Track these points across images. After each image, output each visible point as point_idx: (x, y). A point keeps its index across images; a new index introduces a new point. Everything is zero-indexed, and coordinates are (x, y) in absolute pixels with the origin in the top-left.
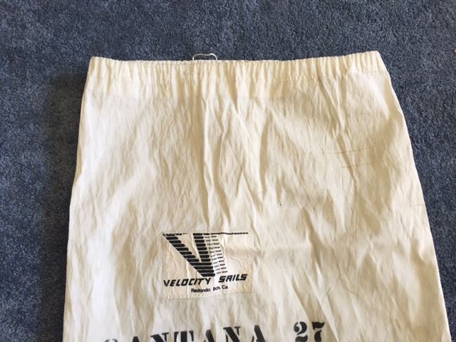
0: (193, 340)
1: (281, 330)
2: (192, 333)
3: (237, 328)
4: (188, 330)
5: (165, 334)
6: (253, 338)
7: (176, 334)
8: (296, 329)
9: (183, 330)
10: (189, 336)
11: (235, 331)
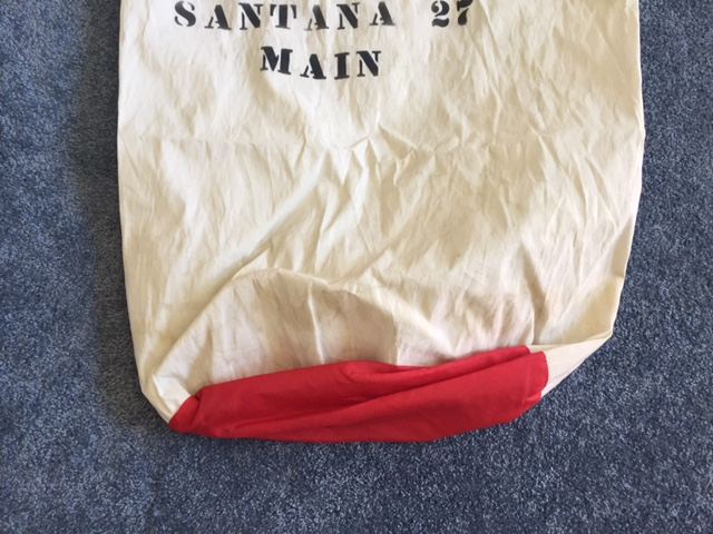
0: (295, 17)
1: (414, 8)
2: (294, 8)
3: (356, 5)
4: (289, 4)
5: (259, 6)
6: (376, 16)
7: (273, 7)
8: (435, 9)
9: (283, 3)
10: (290, 11)
11: (352, 8)
